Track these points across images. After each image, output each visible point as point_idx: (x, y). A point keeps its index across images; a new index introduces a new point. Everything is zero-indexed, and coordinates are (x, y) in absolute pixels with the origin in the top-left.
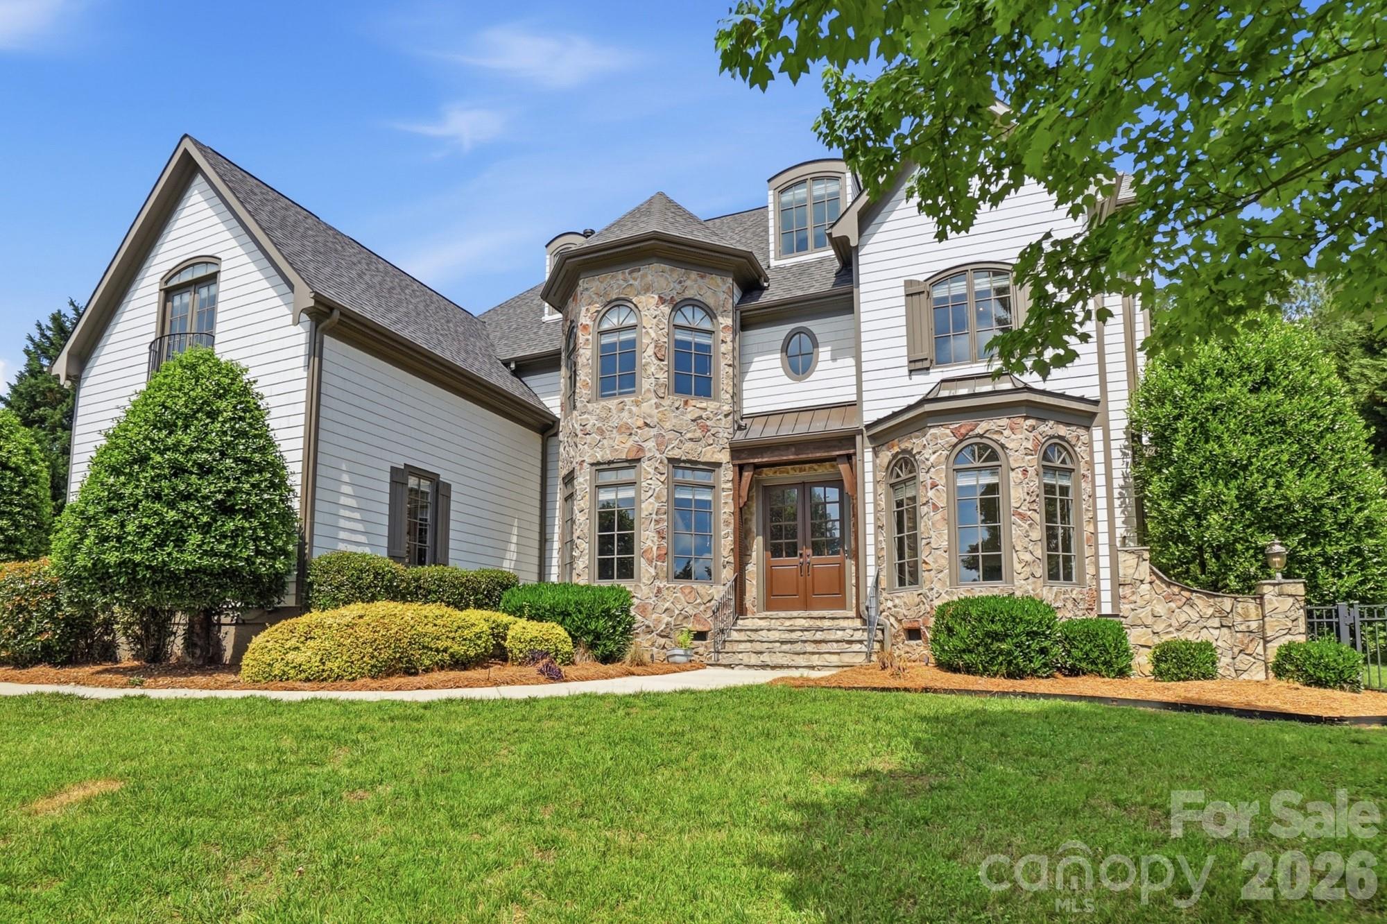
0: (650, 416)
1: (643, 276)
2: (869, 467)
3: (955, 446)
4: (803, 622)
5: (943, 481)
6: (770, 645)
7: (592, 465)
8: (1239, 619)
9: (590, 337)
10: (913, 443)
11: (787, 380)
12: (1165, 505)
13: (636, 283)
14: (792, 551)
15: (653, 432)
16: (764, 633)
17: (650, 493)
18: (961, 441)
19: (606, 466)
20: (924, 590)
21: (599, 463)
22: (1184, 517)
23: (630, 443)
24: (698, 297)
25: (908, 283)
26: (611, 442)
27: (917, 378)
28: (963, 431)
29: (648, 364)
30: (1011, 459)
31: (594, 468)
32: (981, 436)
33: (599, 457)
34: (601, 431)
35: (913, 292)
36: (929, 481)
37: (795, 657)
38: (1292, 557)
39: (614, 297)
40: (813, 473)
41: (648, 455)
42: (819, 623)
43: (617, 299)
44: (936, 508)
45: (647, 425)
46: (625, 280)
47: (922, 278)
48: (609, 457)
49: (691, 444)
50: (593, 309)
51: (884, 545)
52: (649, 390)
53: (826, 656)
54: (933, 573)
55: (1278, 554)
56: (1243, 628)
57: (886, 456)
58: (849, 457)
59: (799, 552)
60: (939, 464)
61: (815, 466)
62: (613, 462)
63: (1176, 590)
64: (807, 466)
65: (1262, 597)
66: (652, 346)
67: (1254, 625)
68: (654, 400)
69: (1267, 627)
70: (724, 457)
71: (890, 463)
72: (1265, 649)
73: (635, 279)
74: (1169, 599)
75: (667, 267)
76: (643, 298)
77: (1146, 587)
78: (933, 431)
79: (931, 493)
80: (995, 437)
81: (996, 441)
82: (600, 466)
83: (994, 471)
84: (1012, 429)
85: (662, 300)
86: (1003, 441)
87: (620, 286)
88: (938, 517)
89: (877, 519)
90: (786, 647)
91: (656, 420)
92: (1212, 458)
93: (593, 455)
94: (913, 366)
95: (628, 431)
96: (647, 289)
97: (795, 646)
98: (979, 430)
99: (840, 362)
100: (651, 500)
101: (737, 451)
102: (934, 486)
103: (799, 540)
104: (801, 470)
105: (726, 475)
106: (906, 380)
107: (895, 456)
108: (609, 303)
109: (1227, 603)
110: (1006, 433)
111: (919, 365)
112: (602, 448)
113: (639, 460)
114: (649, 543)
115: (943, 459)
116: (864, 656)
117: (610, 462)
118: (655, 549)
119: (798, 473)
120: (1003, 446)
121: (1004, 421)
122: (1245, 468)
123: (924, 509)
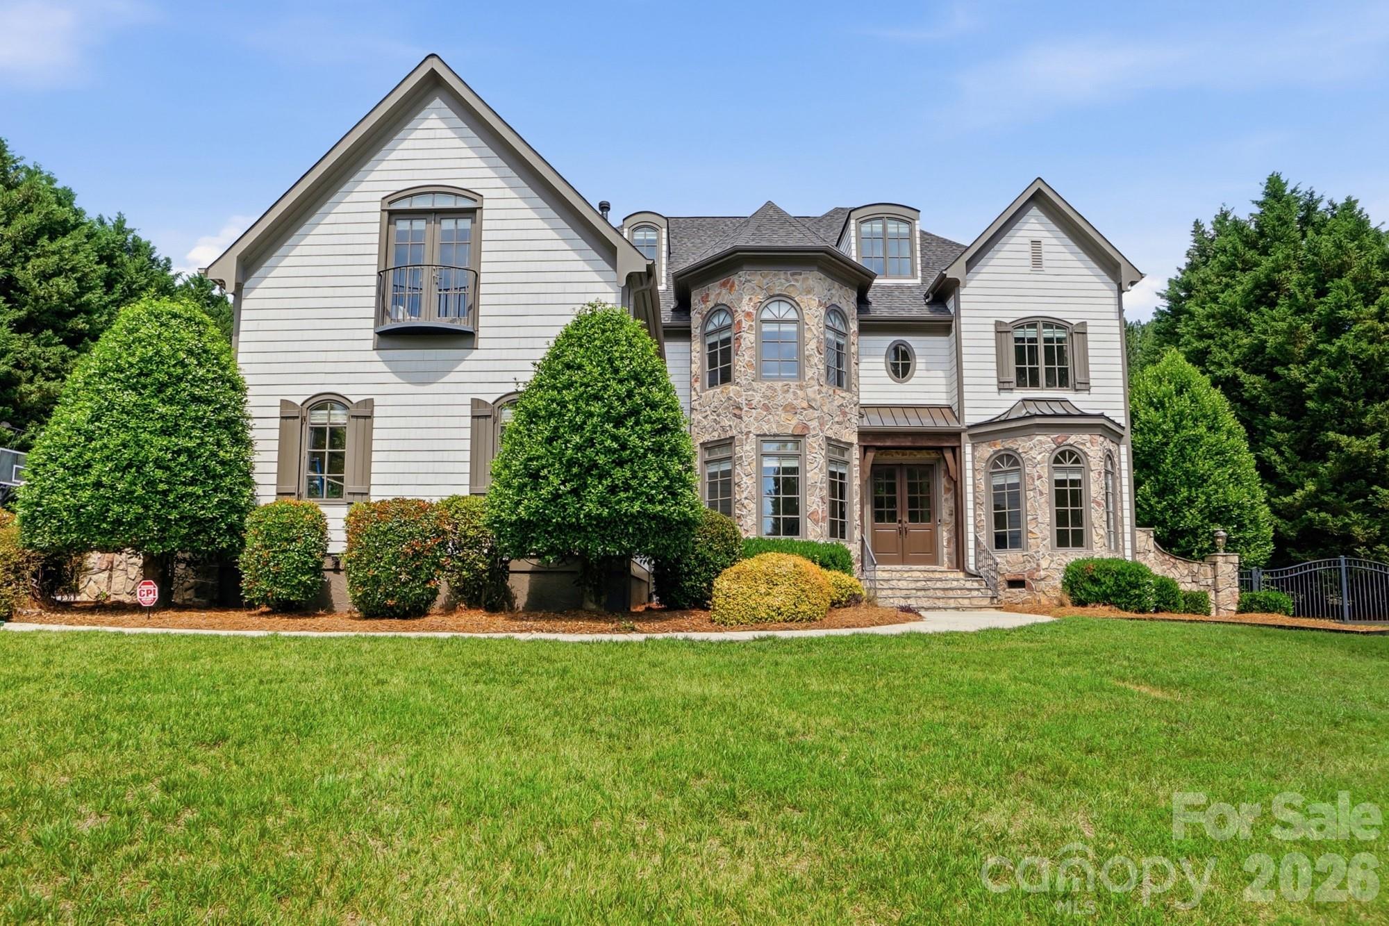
0: (815, 400)
1: (806, 279)
2: (968, 457)
3: (1054, 450)
4: (918, 574)
5: (1046, 475)
6: (908, 592)
7: (758, 436)
8: (1202, 577)
9: (753, 324)
10: (1022, 445)
11: (890, 381)
12: (1153, 501)
13: (798, 284)
14: (892, 517)
15: (816, 414)
16: (894, 583)
17: (815, 465)
18: (1058, 447)
19: (772, 438)
20: (1031, 552)
21: (765, 435)
22: (1165, 510)
23: (794, 422)
24: (838, 304)
25: (998, 324)
26: (777, 418)
27: (1005, 395)
28: (1060, 440)
29: (811, 355)
30: (1091, 464)
31: (760, 438)
32: (1071, 445)
33: (766, 428)
34: (766, 407)
35: (1001, 329)
36: (1036, 474)
37: (936, 601)
38: (1229, 540)
39: (777, 292)
40: (912, 457)
41: (813, 433)
42: (931, 575)
43: (779, 295)
44: (1041, 493)
45: (811, 407)
46: (787, 280)
47: (1008, 321)
48: (774, 430)
49: (837, 426)
50: (756, 300)
51: (983, 517)
52: (812, 378)
53: (960, 600)
54: (1039, 541)
55: (1222, 537)
56: (1204, 583)
57: (987, 451)
58: (953, 449)
59: (899, 518)
60: (1043, 462)
61: (915, 453)
62: (778, 435)
63: (1167, 557)
64: (908, 452)
65: (1215, 564)
66: (815, 340)
67: (1210, 582)
68: (817, 387)
69: (1219, 582)
70: (854, 439)
71: (991, 456)
72: (1216, 596)
73: (797, 281)
74: (1162, 563)
75: (823, 276)
76: (805, 298)
77: (1152, 555)
78: (1039, 438)
79: (1037, 483)
80: (1081, 447)
81: (1081, 450)
82: (763, 437)
83: (1079, 470)
84: (1092, 443)
85: (820, 304)
86: (1086, 450)
87: (782, 284)
88: (1043, 500)
89: (975, 498)
90: (919, 593)
91: (819, 404)
92: (1186, 473)
93: (759, 428)
94: (1001, 386)
95: (791, 409)
96: (809, 291)
97: (928, 592)
98: (1070, 441)
99: (932, 373)
100: (817, 471)
101: (862, 434)
102: (1040, 477)
103: (898, 510)
104: (903, 455)
105: (856, 453)
106: (996, 396)
107: (996, 452)
108: (772, 297)
109: (1195, 567)
110: (1088, 445)
111: (1006, 386)
112: (768, 422)
113: (804, 436)
114: (815, 506)
115: (1046, 459)
116: (989, 600)
117: (775, 435)
118: (820, 512)
119: (900, 456)
120: (1085, 454)
121: (1087, 437)
122: (1206, 481)
123: (1030, 494)
